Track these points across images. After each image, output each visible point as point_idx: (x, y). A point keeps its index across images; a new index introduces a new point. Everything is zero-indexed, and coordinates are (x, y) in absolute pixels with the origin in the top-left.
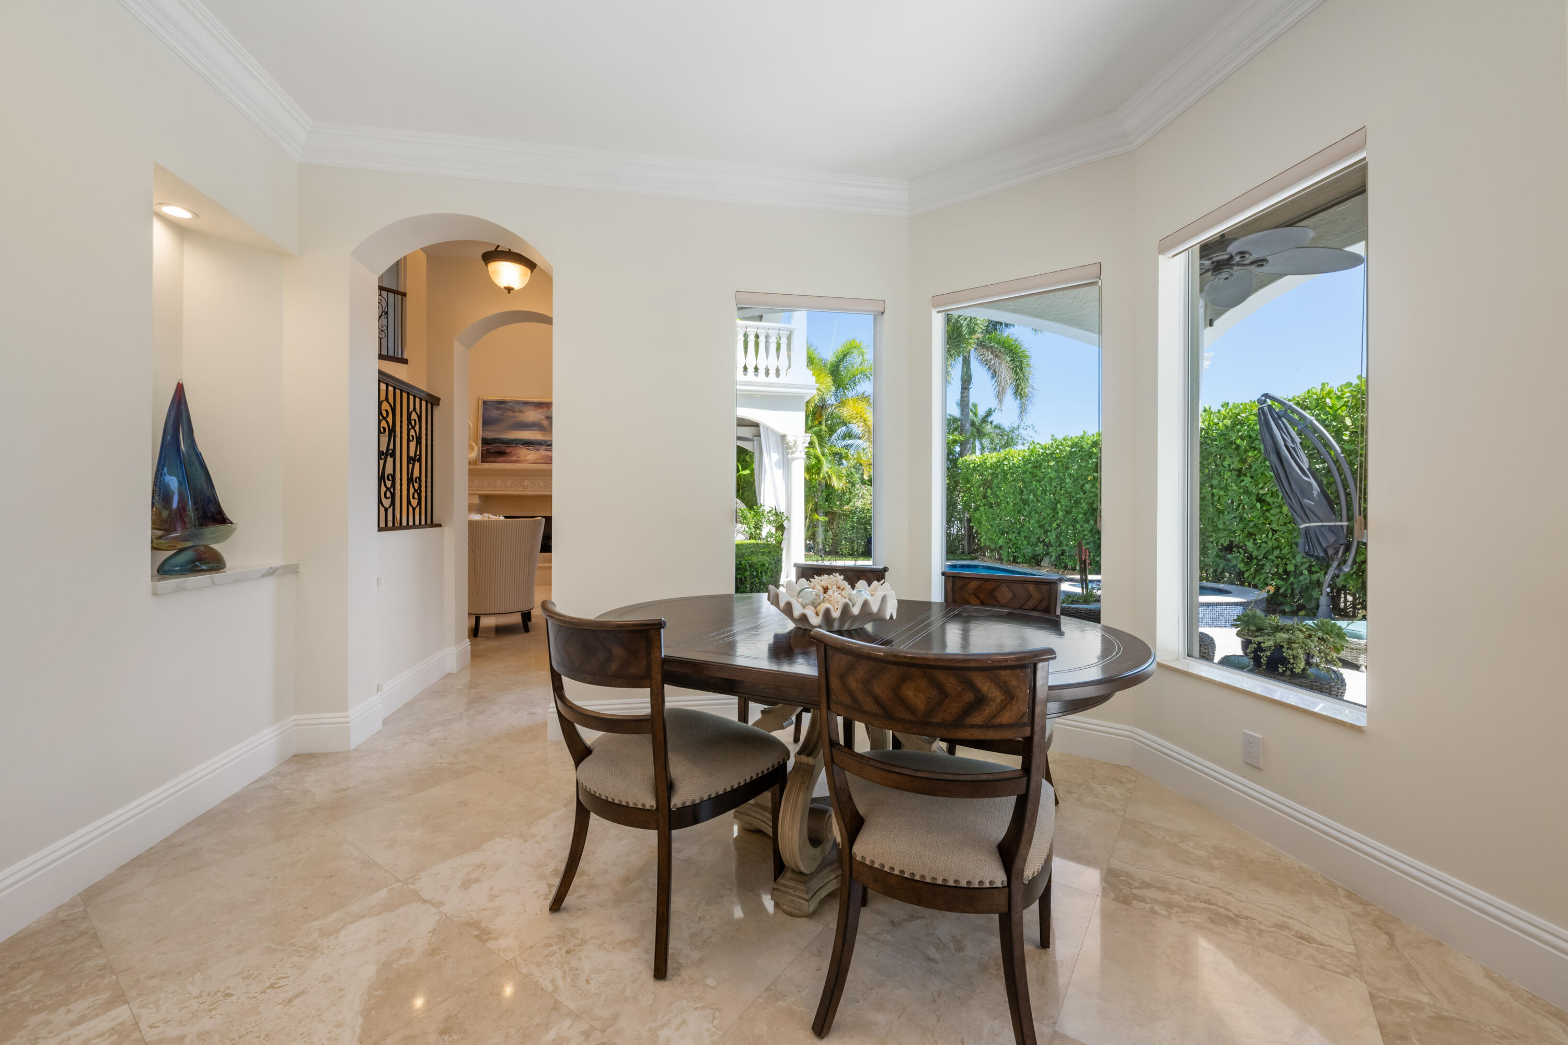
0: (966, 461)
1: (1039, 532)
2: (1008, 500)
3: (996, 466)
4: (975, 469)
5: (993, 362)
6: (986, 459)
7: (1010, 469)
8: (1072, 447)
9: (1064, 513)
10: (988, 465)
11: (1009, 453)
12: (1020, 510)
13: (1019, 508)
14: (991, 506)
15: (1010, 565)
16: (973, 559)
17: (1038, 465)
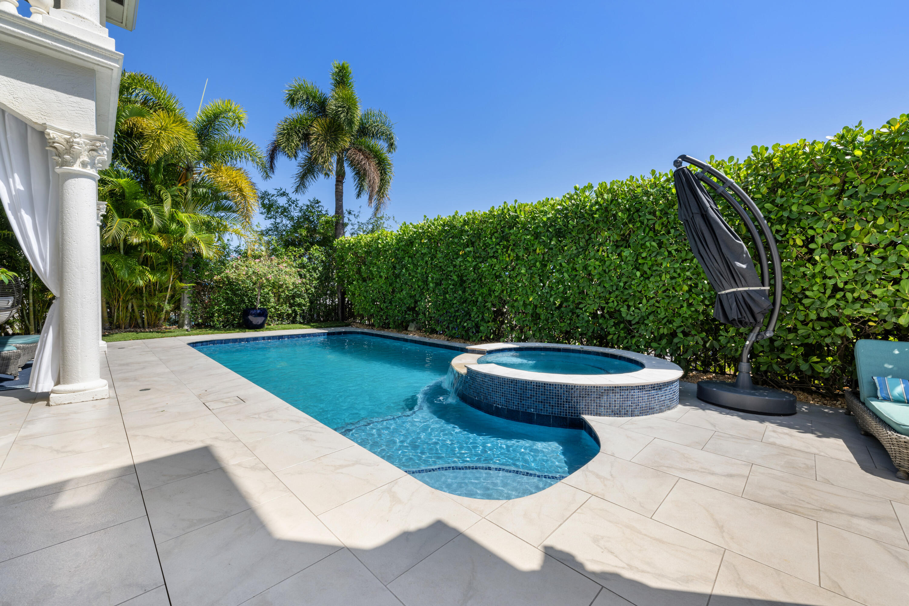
0: (341, 241)
1: (409, 302)
2: (382, 274)
3: (368, 245)
4: (350, 248)
5: (363, 162)
6: (360, 239)
7: (383, 247)
8: (444, 225)
9: (434, 284)
10: (363, 244)
11: (382, 233)
12: (392, 283)
13: (391, 281)
14: (364, 280)
15: (380, 330)
16: (347, 325)
17: (411, 242)
